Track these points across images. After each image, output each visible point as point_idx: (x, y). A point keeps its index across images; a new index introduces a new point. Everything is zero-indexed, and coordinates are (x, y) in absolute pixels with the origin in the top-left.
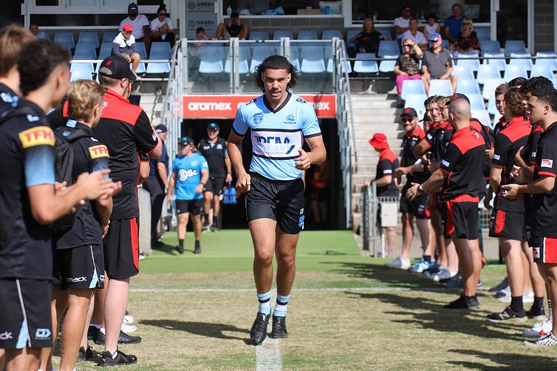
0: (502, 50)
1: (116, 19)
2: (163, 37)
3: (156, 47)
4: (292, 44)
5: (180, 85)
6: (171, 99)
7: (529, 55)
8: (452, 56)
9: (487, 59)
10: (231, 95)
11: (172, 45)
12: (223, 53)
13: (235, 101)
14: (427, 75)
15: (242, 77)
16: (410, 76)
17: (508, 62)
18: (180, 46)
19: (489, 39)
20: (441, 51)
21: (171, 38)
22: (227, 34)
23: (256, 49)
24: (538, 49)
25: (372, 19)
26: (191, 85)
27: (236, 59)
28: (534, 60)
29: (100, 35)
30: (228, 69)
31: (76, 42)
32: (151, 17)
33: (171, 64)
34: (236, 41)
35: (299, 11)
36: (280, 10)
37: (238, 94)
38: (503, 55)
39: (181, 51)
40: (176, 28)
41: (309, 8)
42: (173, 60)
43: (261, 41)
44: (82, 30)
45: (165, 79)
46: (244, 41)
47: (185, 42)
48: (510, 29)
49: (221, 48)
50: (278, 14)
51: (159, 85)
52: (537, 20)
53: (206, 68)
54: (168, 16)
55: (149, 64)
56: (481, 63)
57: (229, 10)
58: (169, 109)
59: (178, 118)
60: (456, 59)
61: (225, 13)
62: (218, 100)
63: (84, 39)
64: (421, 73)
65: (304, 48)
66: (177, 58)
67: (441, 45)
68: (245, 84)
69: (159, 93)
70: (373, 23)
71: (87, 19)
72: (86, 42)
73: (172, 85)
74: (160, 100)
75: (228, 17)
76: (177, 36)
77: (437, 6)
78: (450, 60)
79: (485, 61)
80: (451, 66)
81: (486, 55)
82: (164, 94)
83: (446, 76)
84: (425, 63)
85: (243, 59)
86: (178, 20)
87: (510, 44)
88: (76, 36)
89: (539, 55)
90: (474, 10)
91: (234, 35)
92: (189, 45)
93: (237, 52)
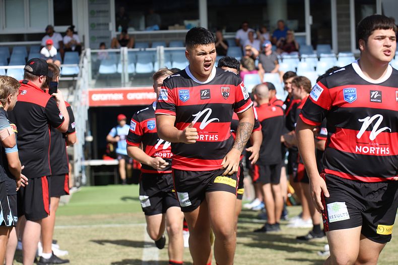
0: (315, 52)
1: (39, 37)
2: (73, 48)
3: (68, 55)
4: (165, 51)
5: (86, 82)
6: (79, 93)
7: (334, 55)
8: (279, 57)
9: (305, 58)
10: (123, 88)
11: (80, 53)
12: (116, 59)
13: (125, 93)
14: (261, 71)
15: (131, 76)
16: (250, 72)
17: (319, 60)
18: (85, 55)
19: (304, 44)
20: (272, 54)
21: (79, 49)
22: (118, 45)
23: (140, 55)
24: (340, 50)
25: (221, 32)
26: (94, 82)
27: (126, 63)
28: (337, 59)
29: (28, 48)
30: (120, 70)
31: (11, 53)
32: (63, 34)
33: (79, 67)
34: (125, 50)
35: (170, 27)
36: (157, 27)
37: (128, 88)
38: (315, 55)
39: (86, 58)
40: (82, 41)
41: (177, 26)
42: (81, 65)
43: (143, 49)
44: (14, 46)
45: (76, 78)
46: (131, 50)
47: (88, 51)
48: (320, 37)
49: (115, 56)
50: (155, 30)
51: (71, 83)
52: (339, 30)
53: (104, 70)
54: (76, 33)
55: (63, 69)
56: (300, 60)
57: (120, 28)
58: (78, 99)
59: (85, 106)
60: (282, 59)
61: (117, 30)
62: (114, 92)
63: (17, 52)
64: (257, 69)
65: (174, 54)
66: (83, 62)
67: (272, 49)
68: (132, 81)
69: (71, 88)
70: (222, 35)
71: (19, 37)
72: (18, 54)
73: (80, 82)
74: (72, 93)
75: (119, 33)
76: (83, 48)
77: (268, 22)
78: (277, 59)
79: (302, 60)
80: (278, 63)
81: (303, 56)
82: (74, 88)
83: (275, 70)
84: (260, 62)
85: (130, 63)
86: (84, 37)
87: (321, 48)
88: (11, 49)
89: (341, 54)
90: (294, 24)
91: (124, 46)
92: (92, 54)
93: (126, 57)
